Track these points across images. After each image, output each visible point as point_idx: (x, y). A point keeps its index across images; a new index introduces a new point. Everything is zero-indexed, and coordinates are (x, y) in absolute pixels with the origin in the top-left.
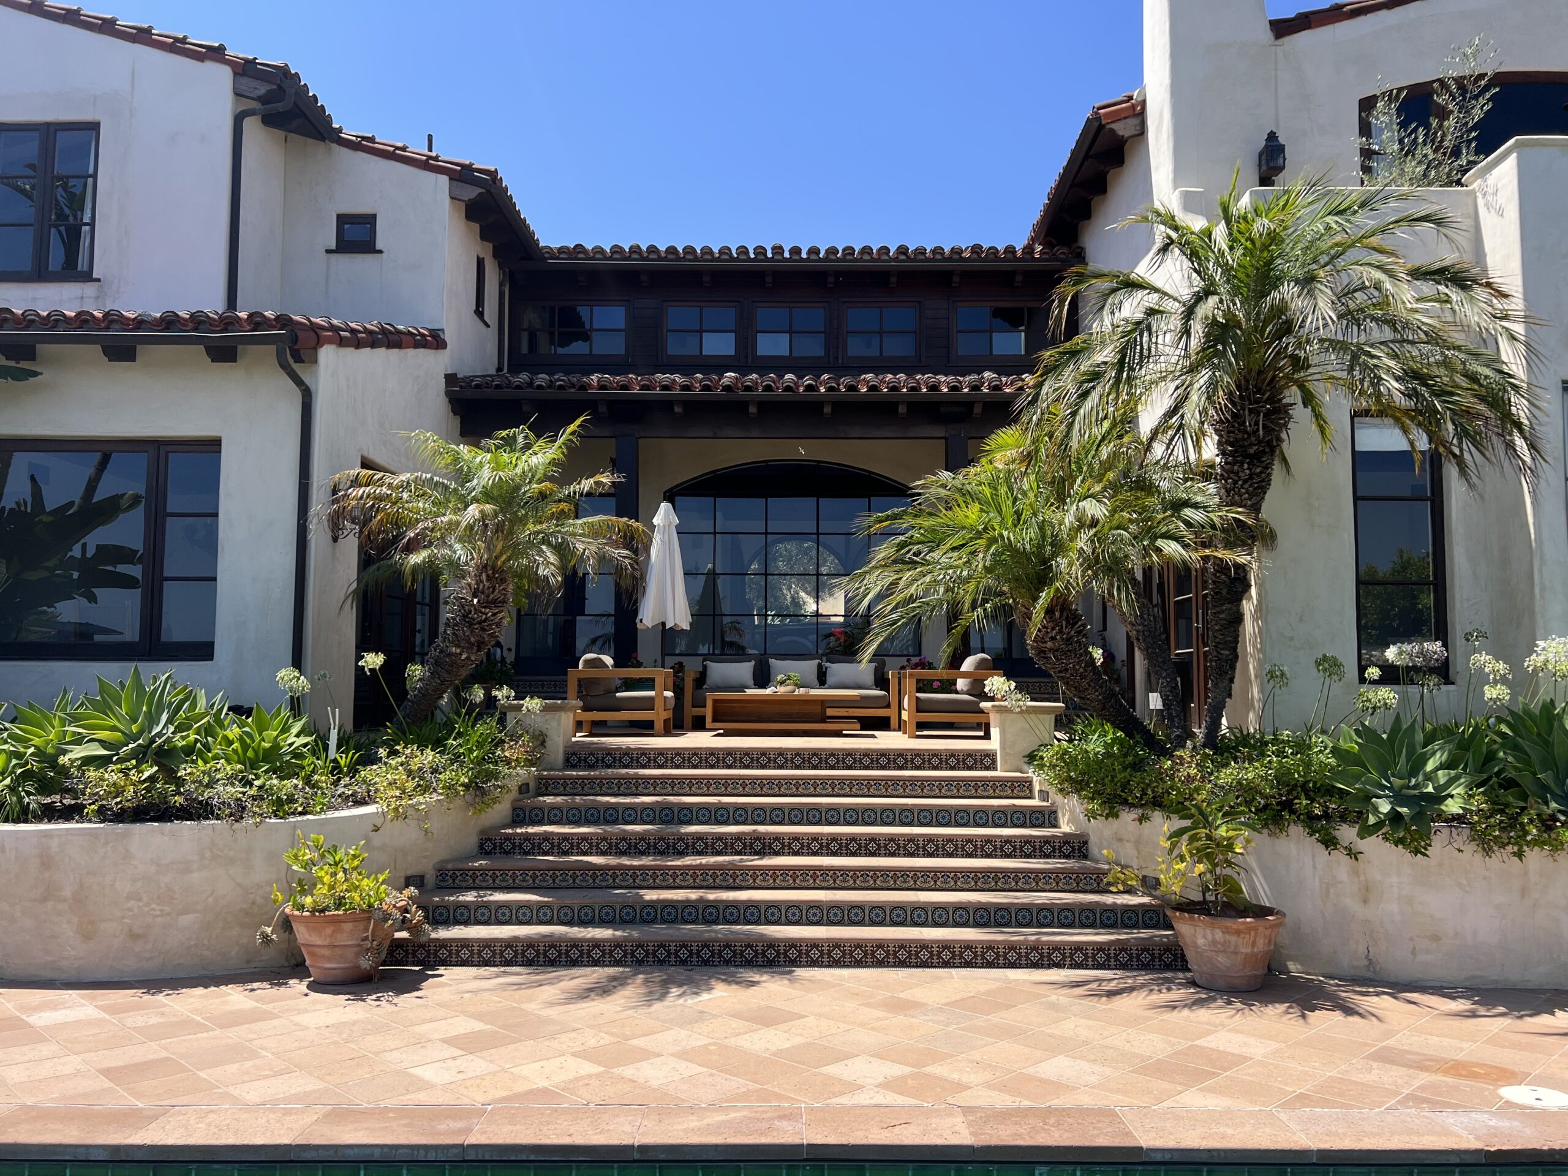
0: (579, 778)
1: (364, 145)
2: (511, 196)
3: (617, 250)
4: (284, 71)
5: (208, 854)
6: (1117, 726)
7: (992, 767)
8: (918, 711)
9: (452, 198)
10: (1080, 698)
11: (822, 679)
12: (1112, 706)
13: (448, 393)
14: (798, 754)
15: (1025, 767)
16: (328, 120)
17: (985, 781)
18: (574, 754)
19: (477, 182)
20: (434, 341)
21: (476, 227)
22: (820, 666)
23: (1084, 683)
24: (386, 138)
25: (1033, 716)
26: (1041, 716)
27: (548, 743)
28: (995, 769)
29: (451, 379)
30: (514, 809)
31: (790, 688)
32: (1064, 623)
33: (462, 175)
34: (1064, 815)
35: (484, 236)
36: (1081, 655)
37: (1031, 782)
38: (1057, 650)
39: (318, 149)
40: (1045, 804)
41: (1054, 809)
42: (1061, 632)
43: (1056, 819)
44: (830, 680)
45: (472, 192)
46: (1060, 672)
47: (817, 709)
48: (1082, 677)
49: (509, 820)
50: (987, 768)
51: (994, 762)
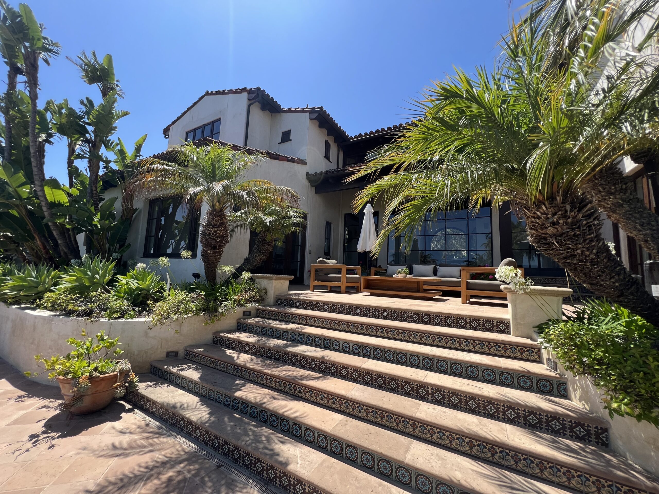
1: (289, 111)
4: (258, 89)
6: (634, 311)
7: (506, 331)
9: (310, 119)
10: (591, 284)
11: (435, 273)
12: (632, 294)
13: (307, 179)
15: (535, 336)
16: (279, 106)
17: (497, 343)
18: (279, 299)
19: (317, 112)
20: (302, 162)
21: (325, 131)
22: (434, 268)
23: (597, 269)
24: (294, 108)
25: (539, 297)
26: (544, 298)
27: (268, 293)
28: (509, 333)
29: (308, 174)
31: (403, 275)
32: (568, 207)
33: (313, 111)
34: (575, 390)
35: (328, 134)
36: (592, 240)
37: (539, 350)
38: (561, 235)
39: (278, 115)
40: (553, 374)
41: (563, 380)
42: (565, 216)
43: (566, 390)
44: (439, 274)
45: (315, 115)
46: (565, 258)
47: (416, 285)
48: (593, 263)
50: (503, 332)
51: (508, 327)
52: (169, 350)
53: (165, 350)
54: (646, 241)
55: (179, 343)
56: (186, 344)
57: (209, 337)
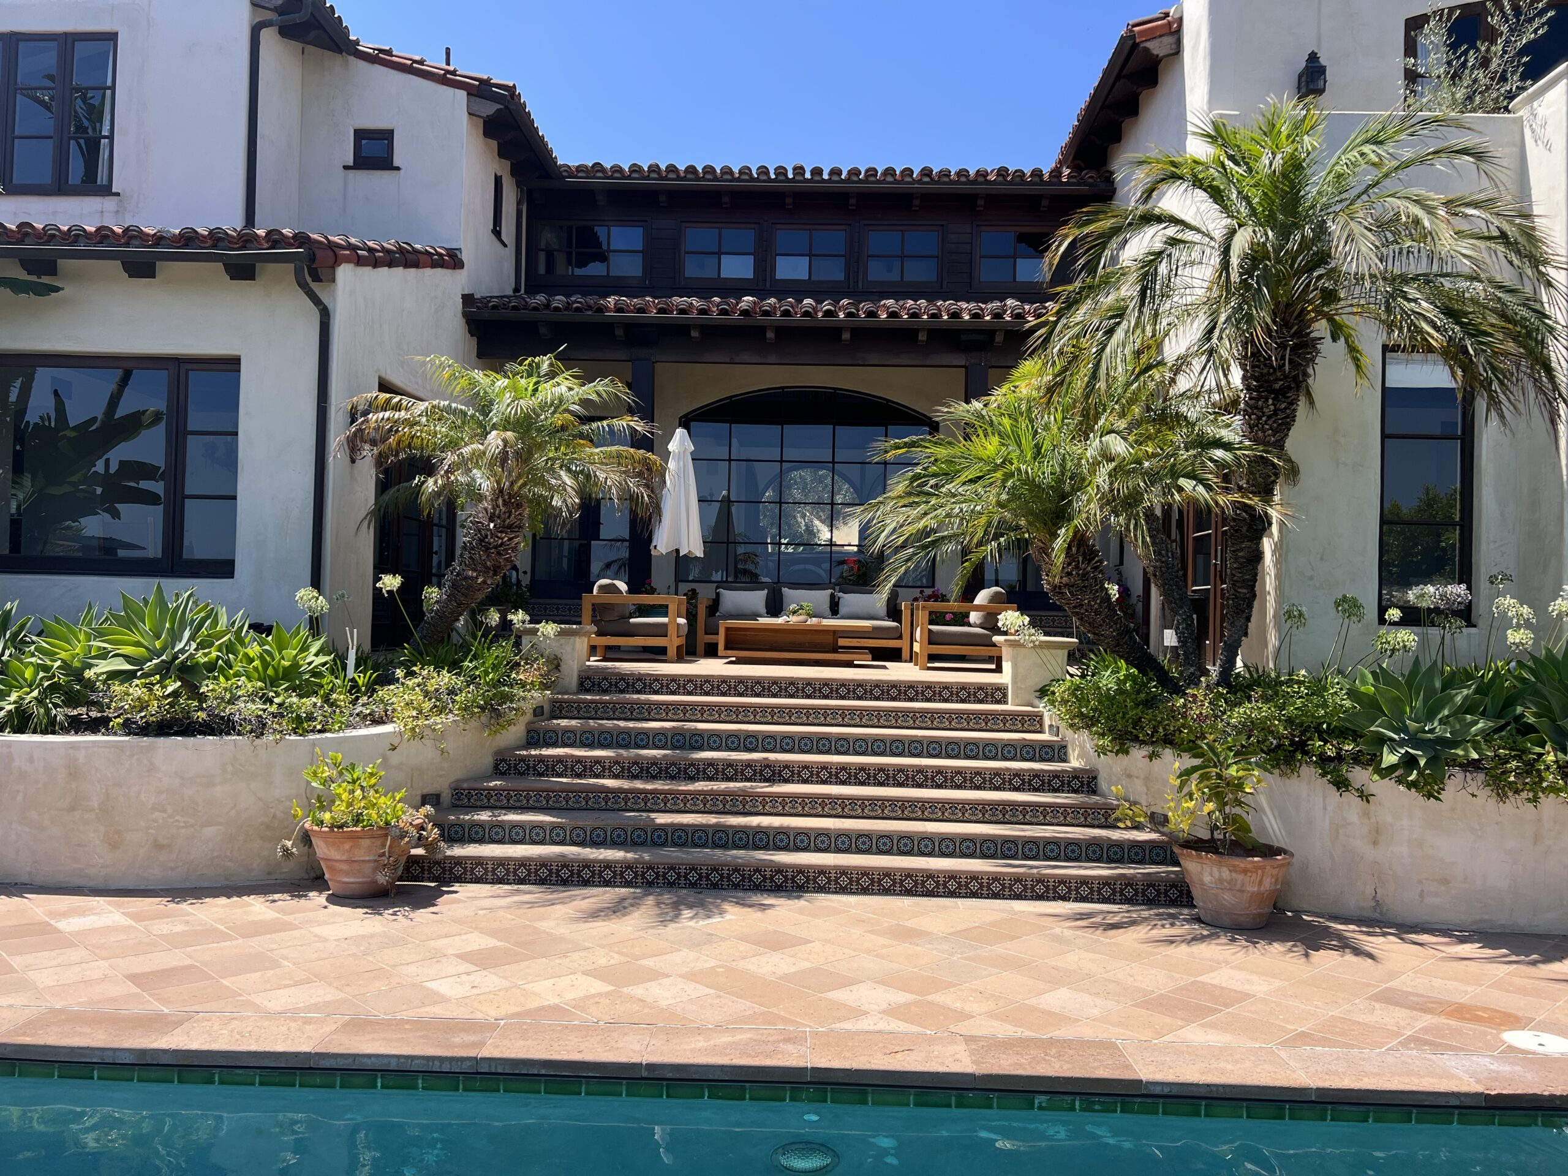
0: (592, 702)
1: (381, 58)
2: (529, 113)
3: (636, 169)
5: (230, 769)
6: (1130, 663)
7: (1003, 700)
8: (930, 643)
9: (470, 114)
10: (1094, 634)
11: (834, 609)
12: (1126, 643)
13: (465, 314)
14: (809, 684)
15: (1036, 702)
16: (345, 32)
17: (995, 715)
18: (588, 678)
19: (495, 98)
20: (451, 260)
21: (494, 144)
22: (832, 596)
23: (1099, 619)
24: (403, 51)
25: (1046, 651)
26: (1053, 651)
27: (563, 667)
28: (1006, 703)
29: (468, 299)
30: (529, 732)
31: (802, 618)
32: (1081, 559)
33: (480, 90)
34: (1074, 750)
35: (502, 154)
36: (1097, 591)
37: (1041, 717)
38: (1072, 586)
39: (335, 62)
40: (1055, 738)
41: (1064, 743)
42: (1077, 567)
43: (1065, 754)
44: (843, 610)
45: (490, 109)
46: (1075, 607)
47: (829, 639)
48: (1097, 613)
49: (524, 741)
50: (998, 702)
51: (1005, 695)
52: (426, 791)
53: (419, 793)
54: (1155, 575)
55: (441, 776)
56: (452, 779)
57: (488, 761)
